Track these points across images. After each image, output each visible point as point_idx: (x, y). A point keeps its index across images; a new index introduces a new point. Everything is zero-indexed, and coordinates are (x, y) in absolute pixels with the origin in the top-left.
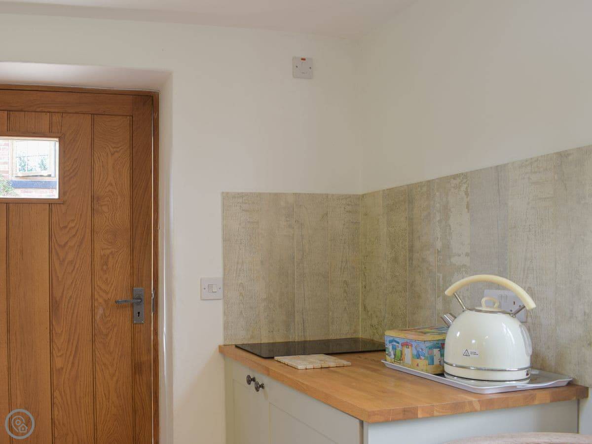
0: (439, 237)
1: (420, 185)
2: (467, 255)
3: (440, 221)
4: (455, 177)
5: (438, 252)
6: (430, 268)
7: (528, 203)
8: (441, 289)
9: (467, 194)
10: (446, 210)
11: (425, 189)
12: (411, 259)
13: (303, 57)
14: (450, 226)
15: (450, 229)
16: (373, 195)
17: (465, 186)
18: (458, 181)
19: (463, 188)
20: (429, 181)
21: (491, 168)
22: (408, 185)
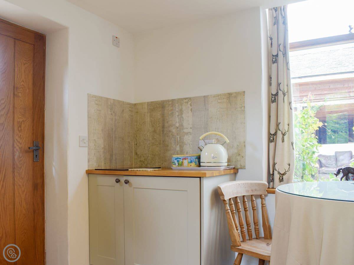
0: (178, 121)
1: (168, 101)
2: (191, 128)
3: (178, 116)
4: (185, 99)
5: (177, 127)
6: (173, 134)
7: (217, 110)
8: (179, 142)
9: (191, 105)
10: (181, 112)
11: (170, 103)
12: (163, 131)
13: (117, 37)
14: (183, 117)
15: (183, 119)
16: (142, 104)
17: (190, 102)
18: (187, 100)
19: (189, 103)
20: (173, 100)
21: (202, 96)
22: (162, 101)
